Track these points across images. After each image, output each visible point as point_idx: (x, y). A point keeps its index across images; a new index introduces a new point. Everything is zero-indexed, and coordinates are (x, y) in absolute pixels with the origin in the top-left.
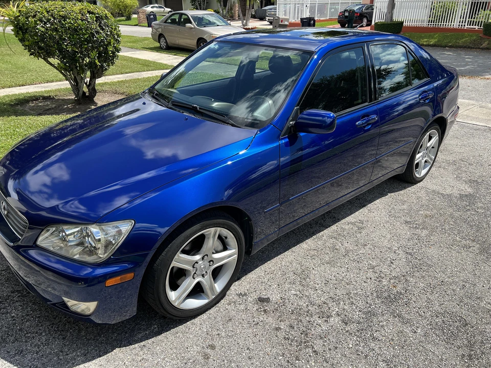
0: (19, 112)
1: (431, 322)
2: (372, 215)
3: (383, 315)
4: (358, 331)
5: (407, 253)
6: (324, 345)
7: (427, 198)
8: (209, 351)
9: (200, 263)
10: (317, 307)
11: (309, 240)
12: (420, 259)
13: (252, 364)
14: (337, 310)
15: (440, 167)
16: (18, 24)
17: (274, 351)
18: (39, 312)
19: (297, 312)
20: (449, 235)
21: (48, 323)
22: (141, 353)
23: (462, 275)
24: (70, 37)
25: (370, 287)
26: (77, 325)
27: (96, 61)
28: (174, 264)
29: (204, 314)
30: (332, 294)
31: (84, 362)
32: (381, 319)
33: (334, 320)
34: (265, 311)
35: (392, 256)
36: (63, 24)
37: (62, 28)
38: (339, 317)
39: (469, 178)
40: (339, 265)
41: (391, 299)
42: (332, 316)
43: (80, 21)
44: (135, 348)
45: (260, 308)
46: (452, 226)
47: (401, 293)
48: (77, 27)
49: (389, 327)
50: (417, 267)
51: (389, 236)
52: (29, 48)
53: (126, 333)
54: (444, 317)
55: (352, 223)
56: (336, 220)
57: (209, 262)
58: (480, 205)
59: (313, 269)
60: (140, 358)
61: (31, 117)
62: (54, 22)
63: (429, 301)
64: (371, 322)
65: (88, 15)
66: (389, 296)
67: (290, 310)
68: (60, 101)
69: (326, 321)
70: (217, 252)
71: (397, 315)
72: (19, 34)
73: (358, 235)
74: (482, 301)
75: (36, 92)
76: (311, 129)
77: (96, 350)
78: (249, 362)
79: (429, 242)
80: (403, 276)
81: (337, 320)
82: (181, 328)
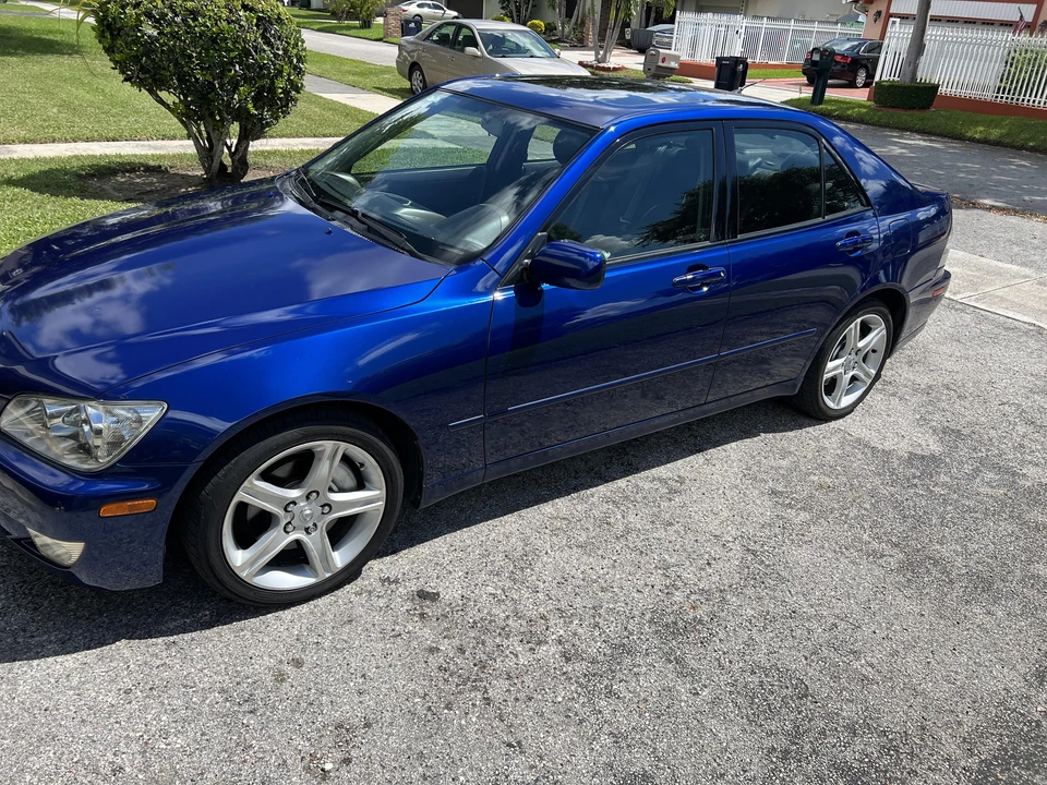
0: (90, 190)
1: (736, 681)
2: (708, 469)
3: (647, 655)
4: (585, 675)
5: (748, 550)
6: (509, 691)
7: (839, 452)
8: (289, 669)
9: (302, 504)
10: (524, 623)
11: (562, 499)
12: (768, 566)
13: (361, 702)
14: (562, 632)
15: (894, 395)
16: (105, 17)
17: (412, 686)
18: (5, 559)
19: (483, 626)
20: (851, 526)
21: (16, 579)
22: (164, 654)
23: (840, 607)
24: (200, 53)
25: (644, 601)
26: (66, 591)
27: (250, 106)
28: (241, 496)
29: (305, 605)
30: (563, 605)
31: (56, 654)
32: (639, 660)
33: (549, 651)
34: (422, 616)
35: (717, 551)
36: (189, 26)
37: (188, 33)
38: (560, 647)
39: (947, 424)
40: (599, 553)
41: (673, 629)
42: (547, 643)
43: (224, 23)
44: (157, 644)
45: (415, 609)
46: (866, 513)
47: (700, 622)
48: (218, 34)
49: (649, 677)
50: (755, 579)
51: (725, 514)
52: (121, 66)
53: (149, 616)
54: (766, 676)
55: (660, 480)
56: (630, 469)
57: (323, 506)
58: (943, 478)
59: (546, 553)
60: (159, 662)
61: (109, 203)
62: (174, 21)
63: (750, 643)
64: (618, 663)
65: (241, 13)
66: (675, 623)
67: (471, 621)
68: (178, 178)
69: (531, 649)
70: (341, 490)
71: (676, 658)
72: (104, 37)
73: (664, 504)
74: (858, 659)
75: (136, 156)
76: (568, 280)
77: (86, 637)
78: (356, 699)
79: (803, 535)
80: (721, 591)
81: (553, 650)
82: (254, 622)
